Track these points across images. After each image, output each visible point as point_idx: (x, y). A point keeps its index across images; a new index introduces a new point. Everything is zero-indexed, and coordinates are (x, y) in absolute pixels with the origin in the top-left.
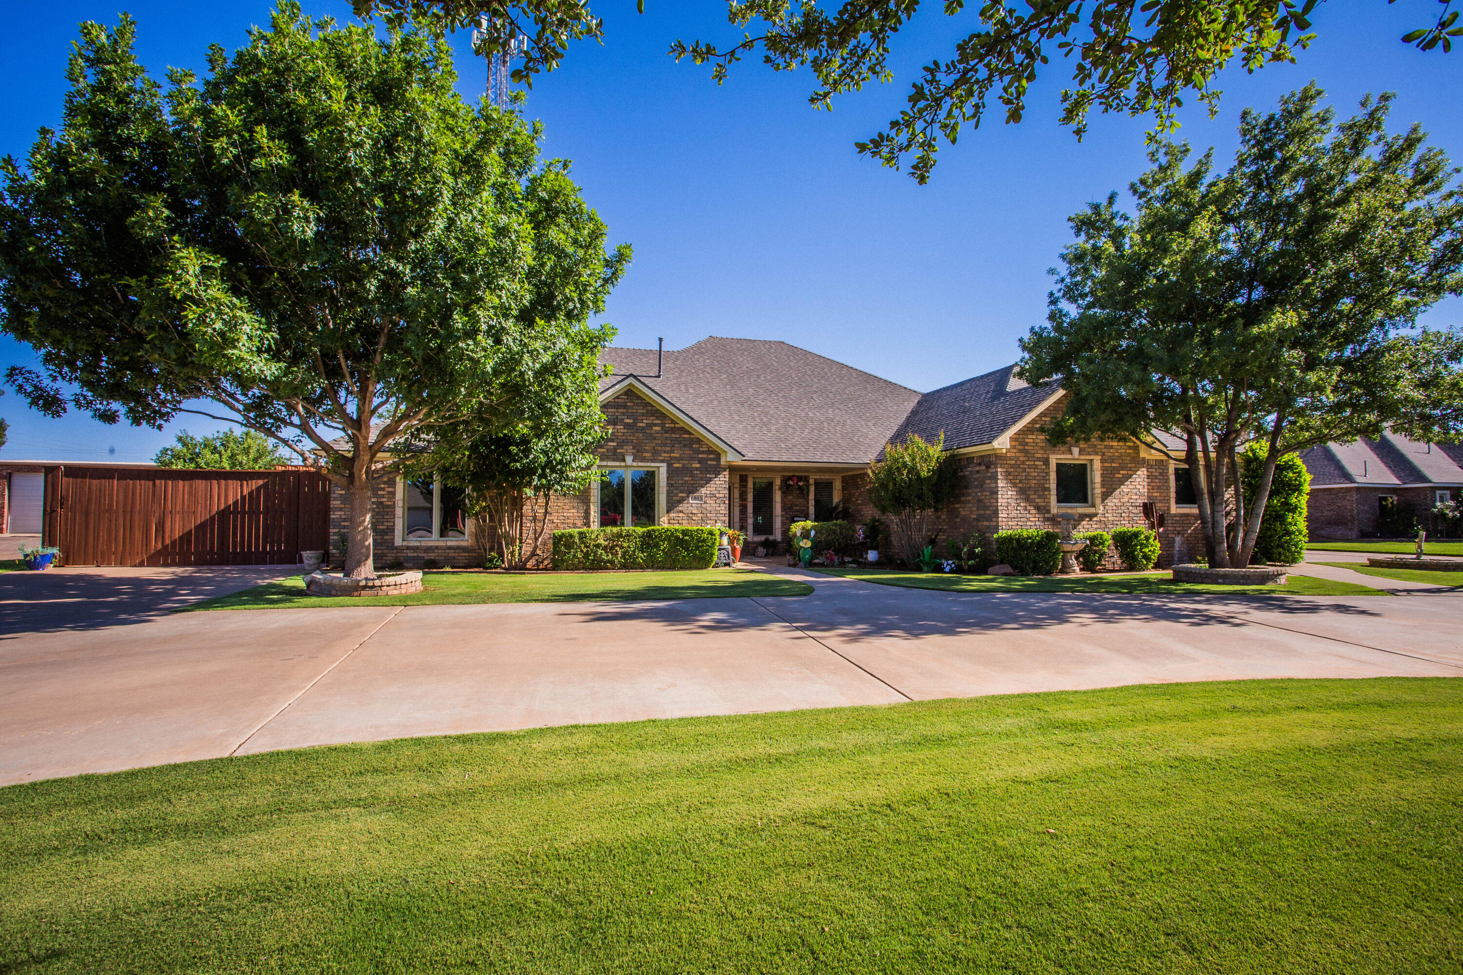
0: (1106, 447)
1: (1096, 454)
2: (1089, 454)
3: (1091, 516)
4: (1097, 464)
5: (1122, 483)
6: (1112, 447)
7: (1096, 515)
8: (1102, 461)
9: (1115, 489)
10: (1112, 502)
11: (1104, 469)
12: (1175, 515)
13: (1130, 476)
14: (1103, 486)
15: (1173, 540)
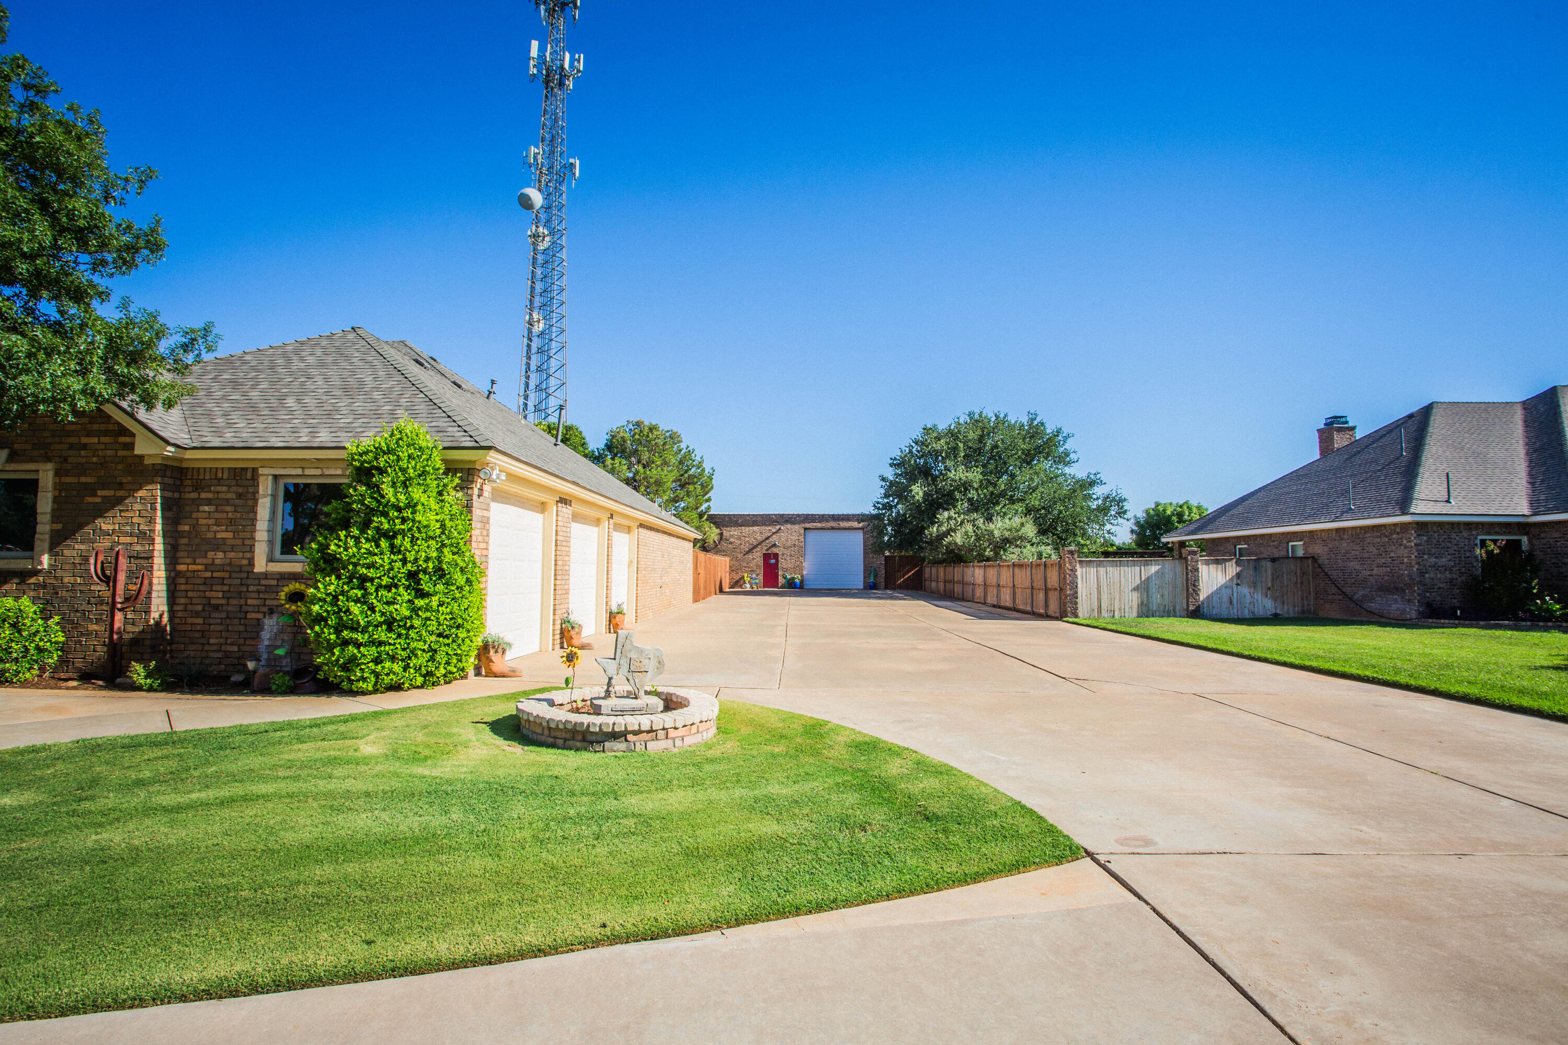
0: (72, 446)
1: (48, 459)
2: (32, 460)
3: (23, 576)
4: (46, 475)
5: (100, 511)
6: (85, 447)
7: (36, 573)
8: (57, 473)
9: (81, 526)
10: (74, 549)
11: (58, 487)
12: (266, 575)
13: (119, 501)
14: (55, 518)
15: (259, 624)
